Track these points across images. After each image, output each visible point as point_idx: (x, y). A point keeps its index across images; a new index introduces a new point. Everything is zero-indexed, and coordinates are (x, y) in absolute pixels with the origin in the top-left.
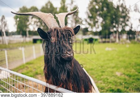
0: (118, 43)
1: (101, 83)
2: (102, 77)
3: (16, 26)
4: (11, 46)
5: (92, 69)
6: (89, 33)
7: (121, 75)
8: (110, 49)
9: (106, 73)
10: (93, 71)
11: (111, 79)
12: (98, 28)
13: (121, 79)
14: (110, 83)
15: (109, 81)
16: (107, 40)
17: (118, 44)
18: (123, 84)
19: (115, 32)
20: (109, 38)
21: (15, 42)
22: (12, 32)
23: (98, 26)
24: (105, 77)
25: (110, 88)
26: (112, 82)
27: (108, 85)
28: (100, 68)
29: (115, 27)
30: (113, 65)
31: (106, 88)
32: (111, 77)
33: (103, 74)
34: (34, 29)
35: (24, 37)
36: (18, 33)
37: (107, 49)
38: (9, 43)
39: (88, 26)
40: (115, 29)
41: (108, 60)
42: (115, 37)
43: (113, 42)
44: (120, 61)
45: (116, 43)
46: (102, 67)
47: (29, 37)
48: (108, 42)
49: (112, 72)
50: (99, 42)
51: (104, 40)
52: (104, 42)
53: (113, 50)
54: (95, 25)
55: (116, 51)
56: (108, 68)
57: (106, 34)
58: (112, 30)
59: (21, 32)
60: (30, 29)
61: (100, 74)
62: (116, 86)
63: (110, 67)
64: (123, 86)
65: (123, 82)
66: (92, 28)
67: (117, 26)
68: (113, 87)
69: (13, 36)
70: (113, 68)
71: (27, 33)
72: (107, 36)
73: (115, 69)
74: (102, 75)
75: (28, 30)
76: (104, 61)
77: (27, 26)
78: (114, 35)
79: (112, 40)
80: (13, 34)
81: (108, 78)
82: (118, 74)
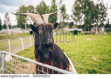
0: (97, 35)
1: (81, 65)
2: (82, 61)
3: (17, 21)
4: (13, 37)
5: (75, 55)
6: (74, 26)
7: (97, 59)
8: (90, 39)
10: (75, 56)
11: (89, 62)
12: (81, 22)
13: (96, 62)
14: (88, 65)
15: (87, 64)
16: (89, 32)
17: (98, 35)
18: (98, 66)
19: (95, 25)
20: (90, 30)
21: (16, 34)
22: (14, 25)
23: (82, 21)
24: (85, 60)
25: (88, 68)
26: (89, 64)
27: (86, 67)
28: (81, 54)
29: (95, 21)
30: (92, 52)
31: (85, 69)
32: (89, 60)
33: (83, 58)
34: (31, 23)
35: (23, 29)
36: (18, 26)
37: (88, 39)
39: (73, 21)
40: (95, 23)
41: (88, 48)
42: (95, 30)
43: (93, 34)
44: (98, 49)
46: (83, 53)
47: (27, 30)
48: (90, 34)
49: (90, 57)
50: (82, 34)
51: (86, 32)
52: (86, 34)
53: (93, 40)
54: (79, 20)
55: (95, 40)
56: (87, 54)
57: (87, 28)
58: (92, 24)
59: (21, 26)
61: (81, 58)
62: (92, 67)
63: (89, 53)
65: (98, 65)
67: (96, 21)
68: (90, 68)
69: (15, 29)
70: (91, 54)
72: (89, 29)
75: (26, 24)
76: (85, 48)
77: (25, 21)
78: (95, 28)
79: (92, 31)
80: (15, 27)
81: (87, 61)
82: (95, 58)
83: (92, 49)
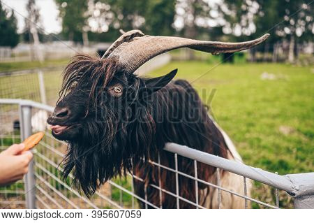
0: (291, 64)
1: (245, 148)
2: (248, 136)
3: (61, 20)
5: (226, 119)
6: (224, 38)
7: (292, 132)
8: (272, 77)
9: (258, 128)
10: (228, 123)
11: (268, 140)
12: (247, 26)
13: (289, 141)
14: (264, 147)
15: (263, 143)
16: (267, 55)
17: (293, 66)
18: (295, 151)
19: (288, 37)
20: (271, 50)
22: (51, 34)
23: (247, 21)
24: (255, 135)
25: (264, 157)
26: (269, 145)
27: (260, 152)
28: (245, 117)
29: (287, 24)
30: (275, 111)
31: (255, 158)
32: (268, 135)
33: (252, 129)
34: (100, 27)
36: (64, 36)
37: (264, 76)
38: (47, 59)
39: (222, 22)
40: (287, 30)
41: (265, 100)
42: (286, 50)
43: (280, 61)
44: (293, 104)
45: (287, 63)
46: (249, 114)
47: (89, 46)
48: (269, 61)
49: (272, 126)
50: (248, 61)
51: (258, 55)
52: (260, 61)
53: (279, 79)
54: (239, 21)
55: (284, 80)
56: (262, 116)
58: (280, 33)
59: (72, 35)
60: (90, 28)
61: (244, 128)
62: (277, 154)
63: (268, 116)
64: (294, 156)
65: (293, 148)
66: (232, 27)
67: (292, 22)
68: (272, 157)
69: (55, 44)
70: (274, 117)
71: (85, 37)
72: (267, 47)
73: (278, 121)
74: (248, 131)
75: (85, 29)
76: (256, 102)
77: (83, 21)
78: (285, 44)
79: (278, 55)
80: (54, 38)
81: (262, 137)
82: (284, 130)
83: (277, 104)
